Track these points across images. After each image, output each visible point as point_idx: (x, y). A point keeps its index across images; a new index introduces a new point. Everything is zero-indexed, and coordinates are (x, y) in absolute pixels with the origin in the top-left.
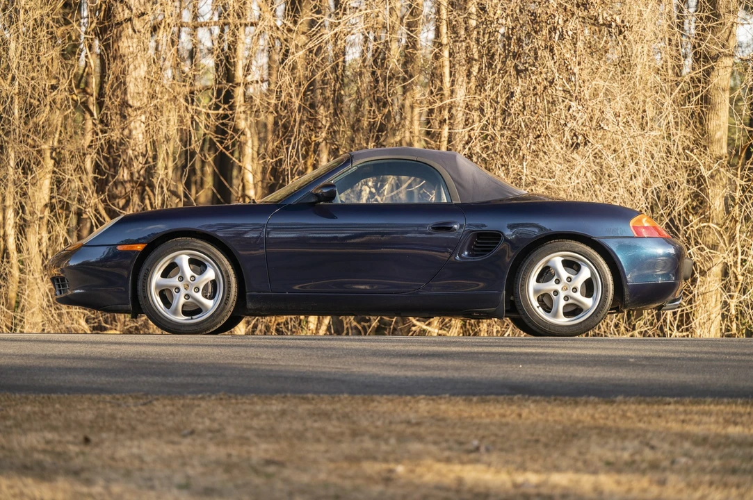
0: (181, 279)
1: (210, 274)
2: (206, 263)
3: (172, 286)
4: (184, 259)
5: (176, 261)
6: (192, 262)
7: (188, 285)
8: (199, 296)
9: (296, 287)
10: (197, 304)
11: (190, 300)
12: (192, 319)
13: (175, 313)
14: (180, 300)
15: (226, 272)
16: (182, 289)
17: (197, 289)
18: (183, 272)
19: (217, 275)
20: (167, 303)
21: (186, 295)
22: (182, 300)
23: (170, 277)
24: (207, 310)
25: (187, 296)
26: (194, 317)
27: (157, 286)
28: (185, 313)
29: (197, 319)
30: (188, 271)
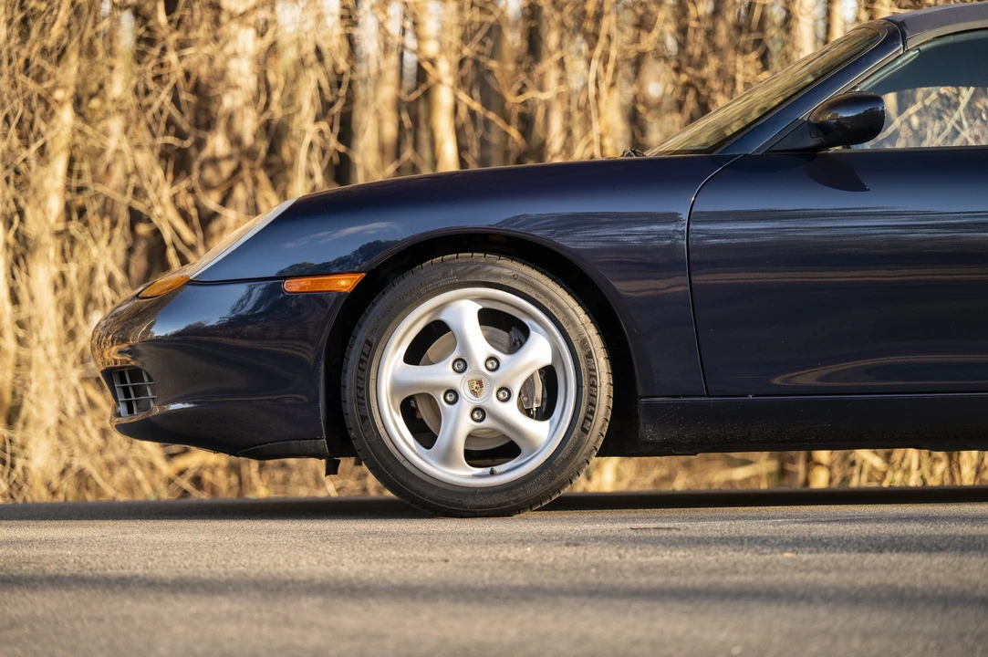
0: (462, 365)
1: (539, 350)
2: (527, 321)
3: (438, 387)
4: (464, 311)
5: (445, 316)
6: (489, 318)
7: (480, 383)
8: (511, 411)
9: (777, 381)
10: (508, 433)
11: (488, 423)
12: (492, 473)
13: (447, 459)
14: (458, 425)
15: (584, 343)
16: (465, 392)
17: (505, 394)
18: (465, 347)
19: (557, 354)
20: (425, 434)
21: (477, 409)
22: (466, 425)
23: (430, 363)
24: (534, 449)
25: (478, 412)
26: (497, 469)
27: (396, 388)
28: (473, 457)
29: (507, 473)
30: (478, 343)
